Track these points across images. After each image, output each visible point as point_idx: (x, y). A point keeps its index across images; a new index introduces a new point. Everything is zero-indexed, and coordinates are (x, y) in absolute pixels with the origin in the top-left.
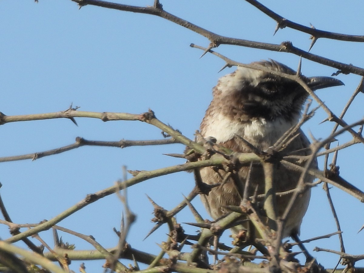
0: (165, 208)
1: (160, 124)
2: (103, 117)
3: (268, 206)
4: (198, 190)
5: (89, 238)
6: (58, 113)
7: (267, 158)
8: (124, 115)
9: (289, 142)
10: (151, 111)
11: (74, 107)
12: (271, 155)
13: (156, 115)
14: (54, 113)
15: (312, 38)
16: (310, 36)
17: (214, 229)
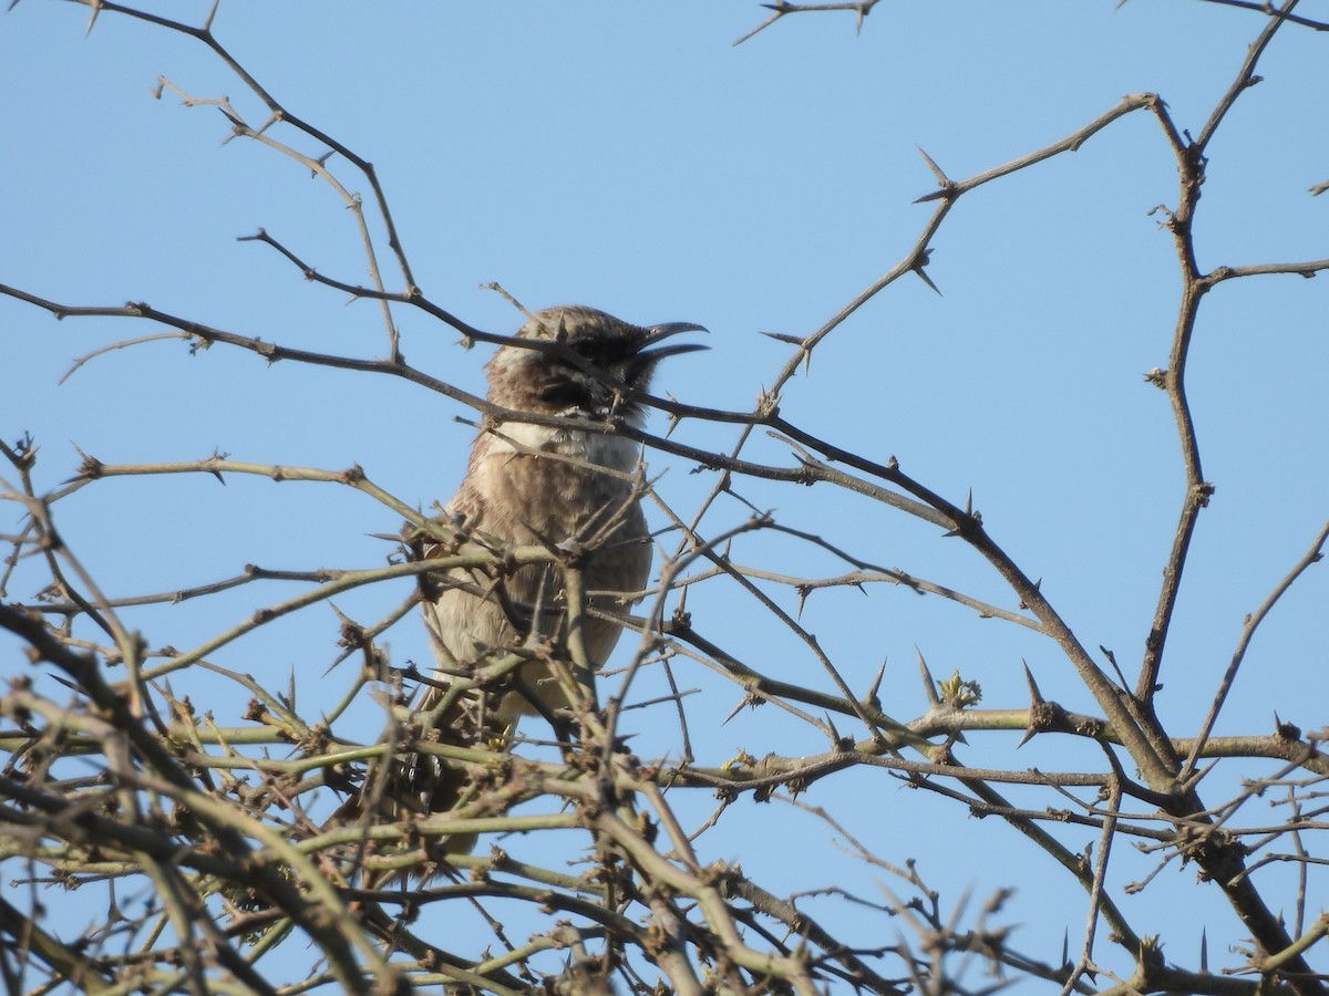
0: (360, 623)
1: (374, 489)
2: (276, 474)
3: (574, 644)
4: (420, 595)
5: (245, 678)
6: (194, 464)
7: (571, 561)
8: (311, 472)
9: (608, 534)
10: (359, 467)
11: (220, 453)
12: (578, 556)
13: (367, 474)
14: (186, 463)
15: (671, 418)
16: (666, 414)
17: (479, 680)
